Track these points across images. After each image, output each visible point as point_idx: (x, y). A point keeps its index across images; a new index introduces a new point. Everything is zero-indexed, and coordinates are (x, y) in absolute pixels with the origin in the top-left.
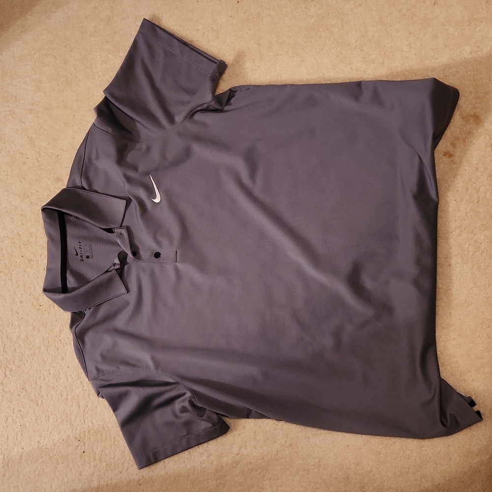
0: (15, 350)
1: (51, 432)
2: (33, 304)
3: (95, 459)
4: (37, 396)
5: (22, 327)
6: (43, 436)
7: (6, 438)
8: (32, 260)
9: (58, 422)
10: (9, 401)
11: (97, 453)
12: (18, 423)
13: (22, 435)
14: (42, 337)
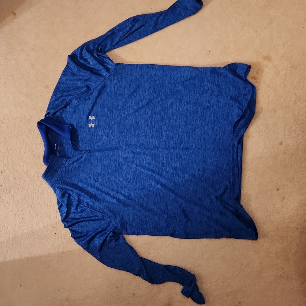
0: (21, 178)
1: (38, 222)
2: (31, 154)
3: (61, 237)
4: (32, 203)
5: (25, 166)
6: (34, 225)
7: (14, 225)
8: (31, 130)
9: (42, 217)
10: (17, 206)
11: (63, 234)
12: (21, 217)
13: (23, 224)
14: (35, 172)
